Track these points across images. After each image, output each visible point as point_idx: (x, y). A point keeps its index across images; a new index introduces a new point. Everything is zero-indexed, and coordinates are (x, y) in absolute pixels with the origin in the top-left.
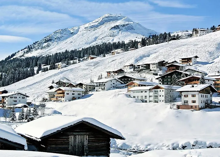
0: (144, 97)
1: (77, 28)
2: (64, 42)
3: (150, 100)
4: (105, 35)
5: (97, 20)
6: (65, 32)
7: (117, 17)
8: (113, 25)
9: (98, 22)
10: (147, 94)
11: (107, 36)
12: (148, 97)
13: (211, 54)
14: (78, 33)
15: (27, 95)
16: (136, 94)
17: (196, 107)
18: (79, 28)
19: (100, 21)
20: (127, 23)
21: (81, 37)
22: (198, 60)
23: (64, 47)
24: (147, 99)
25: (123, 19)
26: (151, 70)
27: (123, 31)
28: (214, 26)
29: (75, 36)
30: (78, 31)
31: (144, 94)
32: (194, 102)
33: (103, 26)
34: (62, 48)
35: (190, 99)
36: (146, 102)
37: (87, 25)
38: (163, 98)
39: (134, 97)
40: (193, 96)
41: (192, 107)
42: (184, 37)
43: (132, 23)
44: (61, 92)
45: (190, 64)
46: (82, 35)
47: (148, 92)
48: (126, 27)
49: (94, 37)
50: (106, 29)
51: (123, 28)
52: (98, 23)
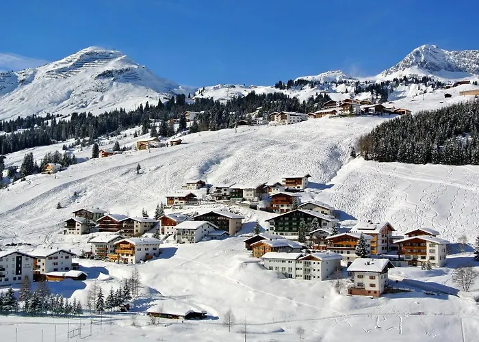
0: (287, 269)
1: (31, 72)
2: (7, 98)
3: (297, 274)
4: (87, 87)
5: (69, 58)
6: (7, 79)
7: (106, 54)
8: (101, 70)
9: (71, 61)
10: (292, 265)
11: (91, 90)
12: (294, 269)
13: (323, 166)
14: (33, 82)
15: (72, 252)
16: (274, 264)
17: (375, 292)
18: (35, 72)
19: (75, 60)
20: (126, 66)
21: (42, 91)
22: (310, 180)
23: (9, 108)
24: (293, 273)
25: (119, 58)
26: (244, 200)
27: (120, 82)
28: (280, 82)
29: (28, 87)
30: (33, 77)
31: (286, 265)
32: (372, 285)
33: (81, 70)
34: (5, 110)
35: (366, 281)
36: (291, 276)
37: (51, 67)
38: (319, 274)
39: (271, 268)
40: (372, 278)
41: (369, 292)
42: (260, 122)
43: (136, 67)
44: (128, 246)
45: (299, 187)
46: (43, 86)
47: (294, 262)
48: (125, 74)
49: (66, 90)
50: (88, 77)
51: (121, 76)
52: (72, 63)
